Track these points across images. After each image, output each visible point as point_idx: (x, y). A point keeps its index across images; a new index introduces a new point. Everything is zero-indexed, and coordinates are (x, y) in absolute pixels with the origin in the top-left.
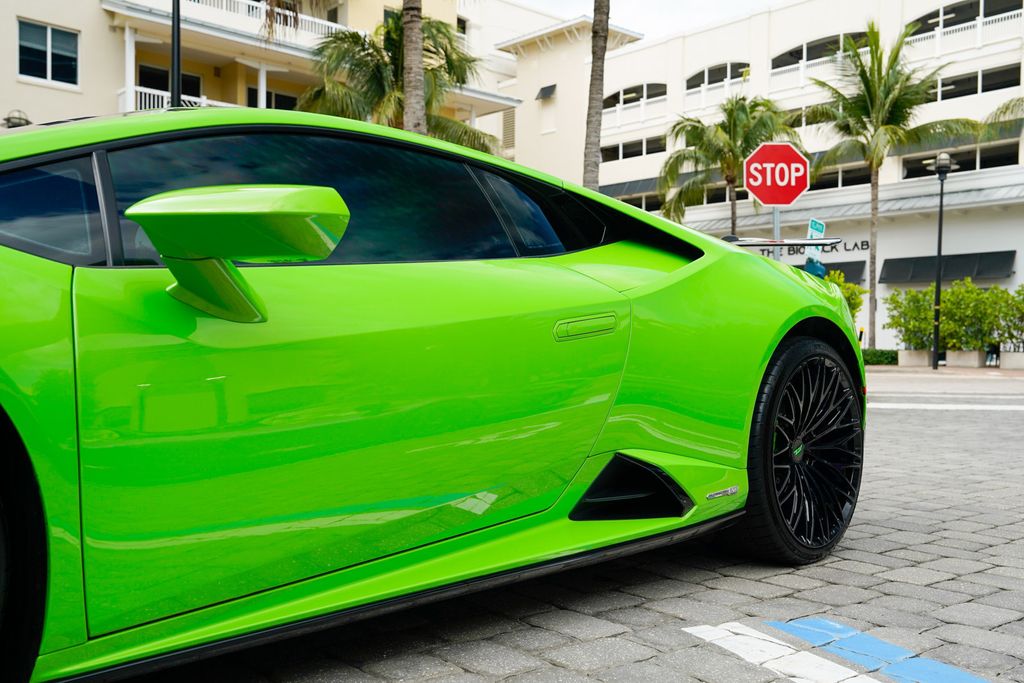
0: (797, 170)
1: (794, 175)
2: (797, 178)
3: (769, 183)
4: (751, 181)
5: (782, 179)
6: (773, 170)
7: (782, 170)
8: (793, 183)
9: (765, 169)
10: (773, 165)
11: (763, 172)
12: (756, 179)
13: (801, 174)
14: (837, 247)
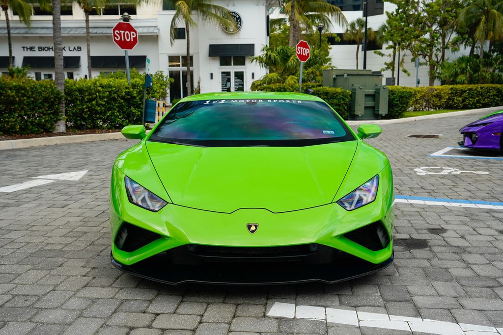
0: (133, 35)
1: (132, 37)
2: (133, 38)
3: (123, 40)
4: (116, 38)
5: (128, 38)
6: (124, 34)
7: (127, 34)
8: (132, 40)
9: (121, 33)
10: (124, 32)
11: (120, 34)
12: (118, 38)
13: (135, 36)
14: (65, 49)
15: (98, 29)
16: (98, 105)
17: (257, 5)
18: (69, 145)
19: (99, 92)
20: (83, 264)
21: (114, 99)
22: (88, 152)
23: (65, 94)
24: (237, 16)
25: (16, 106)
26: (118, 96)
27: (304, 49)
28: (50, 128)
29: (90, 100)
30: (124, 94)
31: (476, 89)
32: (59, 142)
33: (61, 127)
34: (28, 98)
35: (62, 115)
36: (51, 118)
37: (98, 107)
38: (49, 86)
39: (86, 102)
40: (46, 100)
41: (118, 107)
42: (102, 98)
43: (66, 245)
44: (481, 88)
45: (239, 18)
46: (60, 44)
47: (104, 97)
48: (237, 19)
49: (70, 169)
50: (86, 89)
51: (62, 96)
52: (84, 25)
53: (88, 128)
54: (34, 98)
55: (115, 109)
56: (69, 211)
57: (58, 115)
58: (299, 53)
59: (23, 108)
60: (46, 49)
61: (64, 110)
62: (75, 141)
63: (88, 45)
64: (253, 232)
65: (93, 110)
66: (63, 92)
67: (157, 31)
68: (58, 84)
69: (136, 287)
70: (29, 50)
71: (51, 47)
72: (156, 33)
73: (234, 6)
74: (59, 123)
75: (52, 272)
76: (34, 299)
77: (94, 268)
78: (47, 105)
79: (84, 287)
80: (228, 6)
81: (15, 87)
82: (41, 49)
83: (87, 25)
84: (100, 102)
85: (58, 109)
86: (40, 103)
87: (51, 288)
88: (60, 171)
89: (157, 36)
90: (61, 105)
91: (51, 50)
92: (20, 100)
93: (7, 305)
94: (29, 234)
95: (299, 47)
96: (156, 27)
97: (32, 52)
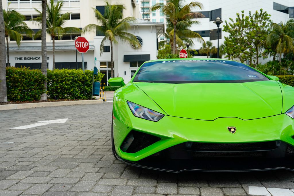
0: (87, 44)
1: (86, 45)
2: (87, 46)
3: (81, 47)
4: (76, 46)
5: (83, 46)
6: (81, 43)
7: (83, 44)
8: (86, 47)
10: (81, 42)
11: (79, 44)
12: (78, 46)
13: (87, 45)
14: (40, 58)
15: (59, 47)
16: (66, 84)
17: (152, 33)
18: (50, 107)
19: (67, 77)
20: (93, 165)
21: (75, 81)
22: (63, 110)
23: (47, 77)
24: (140, 39)
25: (19, 84)
26: (78, 79)
27: (184, 54)
28: (38, 98)
29: (62, 82)
30: (81, 78)
31: (283, 78)
32: (44, 106)
33: (45, 97)
34: (26, 79)
35: (45, 90)
36: (39, 92)
37: (66, 85)
38: (38, 73)
39: (59, 83)
40: (36, 81)
41: (77, 86)
42: (69, 80)
43: (75, 155)
44: (286, 77)
45: (141, 40)
46: (45, 48)
47: (70, 80)
48: (140, 40)
49: (56, 118)
50: (59, 75)
51: (46, 79)
52: (52, 45)
53: (60, 99)
54: (30, 80)
55: (76, 87)
56: (67, 138)
57: (43, 90)
58: (181, 56)
59: (22, 85)
60: (29, 59)
61: (46, 87)
62: (53, 105)
63: (54, 56)
64: (233, 132)
65: (63, 87)
66: (46, 76)
67: (93, 48)
68: (43, 71)
69: (139, 178)
70: (19, 59)
71: (31, 58)
72: (93, 49)
73: (138, 33)
74: (43, 95)
75: (74, 170)
76: (70, 186)
77: (101, 168)
78: (37, 84)
79: (101, 179)
80: (135, 33)
81: (19, 72)
82: (26, 59)
83: (53, 45)
84: (68, 82)
85: (43, 86)
86: (33, 82)
87: (78, 180)
88: (50, 119)
89: (94, 50)
90: (45, 84)
91: (31, 59)
92: (21, 80)
93: (52, 189)
94: (47, 150)
95: (181, 53)
96: (93, 45)
97: (20, 60)
